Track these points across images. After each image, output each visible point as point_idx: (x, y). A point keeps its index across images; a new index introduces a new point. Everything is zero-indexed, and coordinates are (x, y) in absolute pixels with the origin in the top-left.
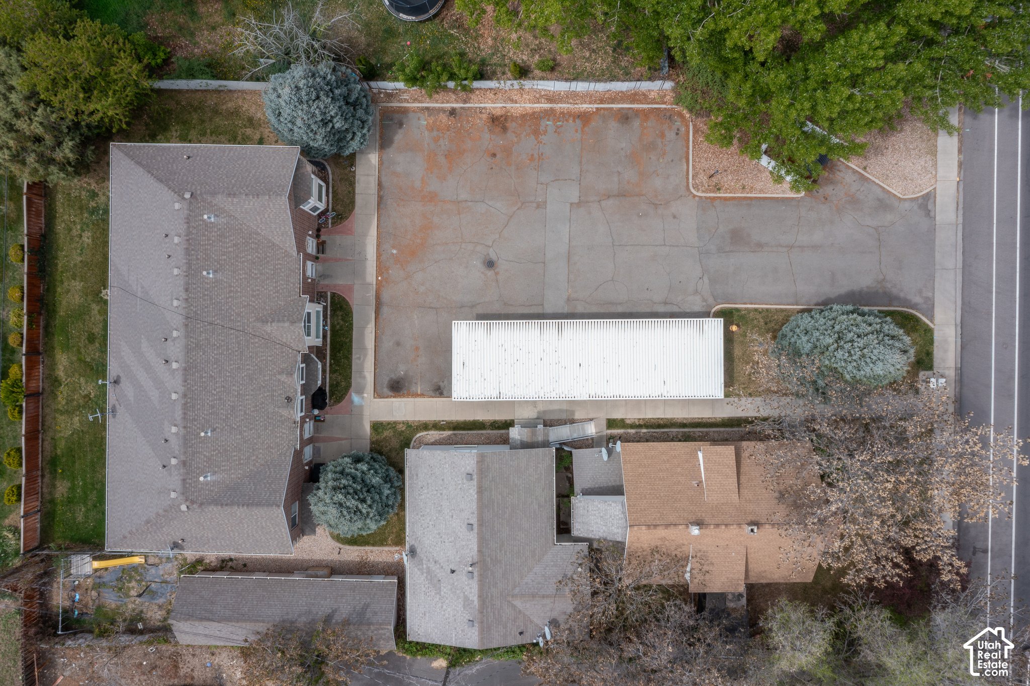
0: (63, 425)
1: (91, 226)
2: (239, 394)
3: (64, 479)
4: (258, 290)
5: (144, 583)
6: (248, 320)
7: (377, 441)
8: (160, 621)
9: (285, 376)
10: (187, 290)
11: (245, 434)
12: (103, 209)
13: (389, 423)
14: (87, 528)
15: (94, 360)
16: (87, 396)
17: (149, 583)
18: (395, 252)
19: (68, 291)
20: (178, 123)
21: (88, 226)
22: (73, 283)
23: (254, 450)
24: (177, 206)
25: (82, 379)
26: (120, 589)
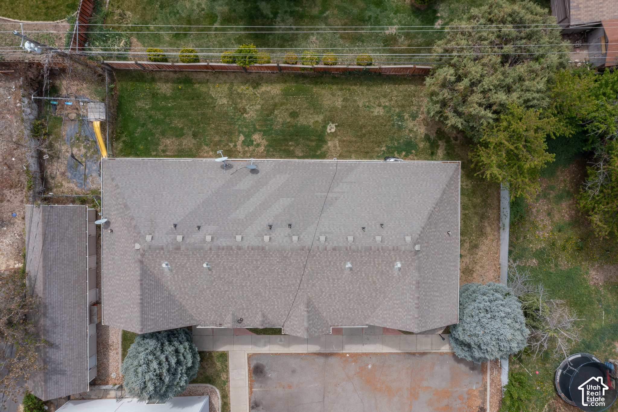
0: (219, 89)
1: (388, 115)
2: (243, 286)
3: (174, 90)
4: (335, 298)
5: (84, 159)
6: (309, 292)
7: (212, 357)
8: (51, 174)
9: (260, 319)
10: (334, 249)
11: (208, 291)
12: (402, 125)
13: (227, 366)
14: (131, 109)
15: (276, 117)
16: (245, 111)
17: (84, 164)
18: (370, 367)
19: (333, 95)
20: (473, 187)
21: (388, 112)
22: (340, 99)
23: (194, 297)
24: (408, 239)
25: (260, 106)
26: (78, 140)
